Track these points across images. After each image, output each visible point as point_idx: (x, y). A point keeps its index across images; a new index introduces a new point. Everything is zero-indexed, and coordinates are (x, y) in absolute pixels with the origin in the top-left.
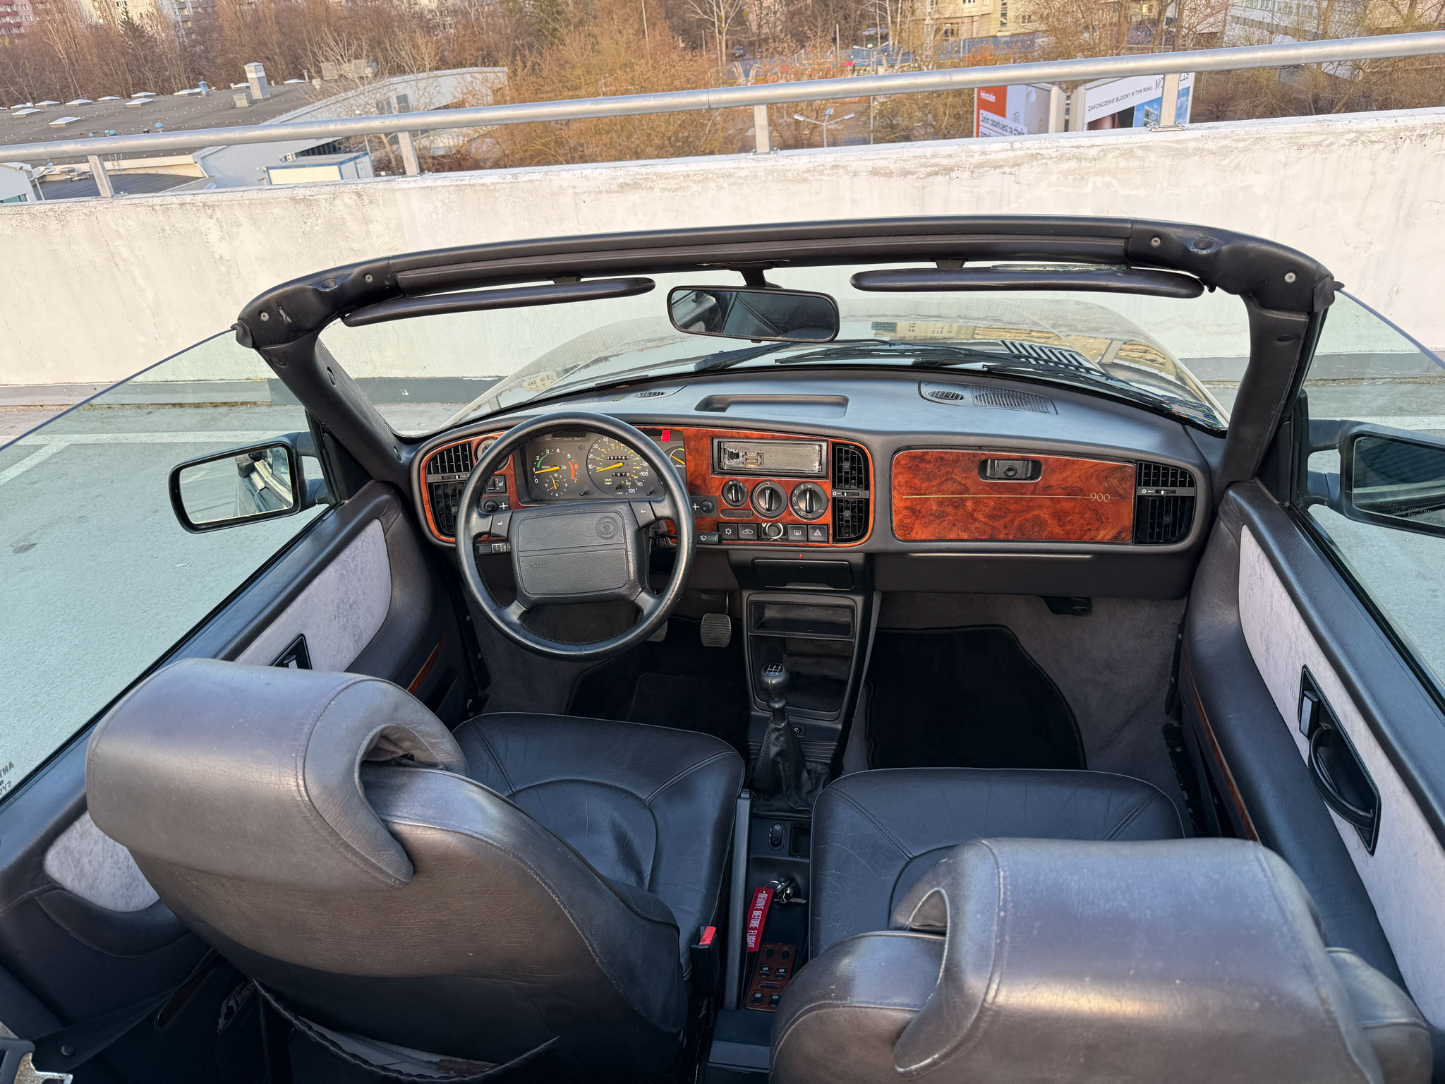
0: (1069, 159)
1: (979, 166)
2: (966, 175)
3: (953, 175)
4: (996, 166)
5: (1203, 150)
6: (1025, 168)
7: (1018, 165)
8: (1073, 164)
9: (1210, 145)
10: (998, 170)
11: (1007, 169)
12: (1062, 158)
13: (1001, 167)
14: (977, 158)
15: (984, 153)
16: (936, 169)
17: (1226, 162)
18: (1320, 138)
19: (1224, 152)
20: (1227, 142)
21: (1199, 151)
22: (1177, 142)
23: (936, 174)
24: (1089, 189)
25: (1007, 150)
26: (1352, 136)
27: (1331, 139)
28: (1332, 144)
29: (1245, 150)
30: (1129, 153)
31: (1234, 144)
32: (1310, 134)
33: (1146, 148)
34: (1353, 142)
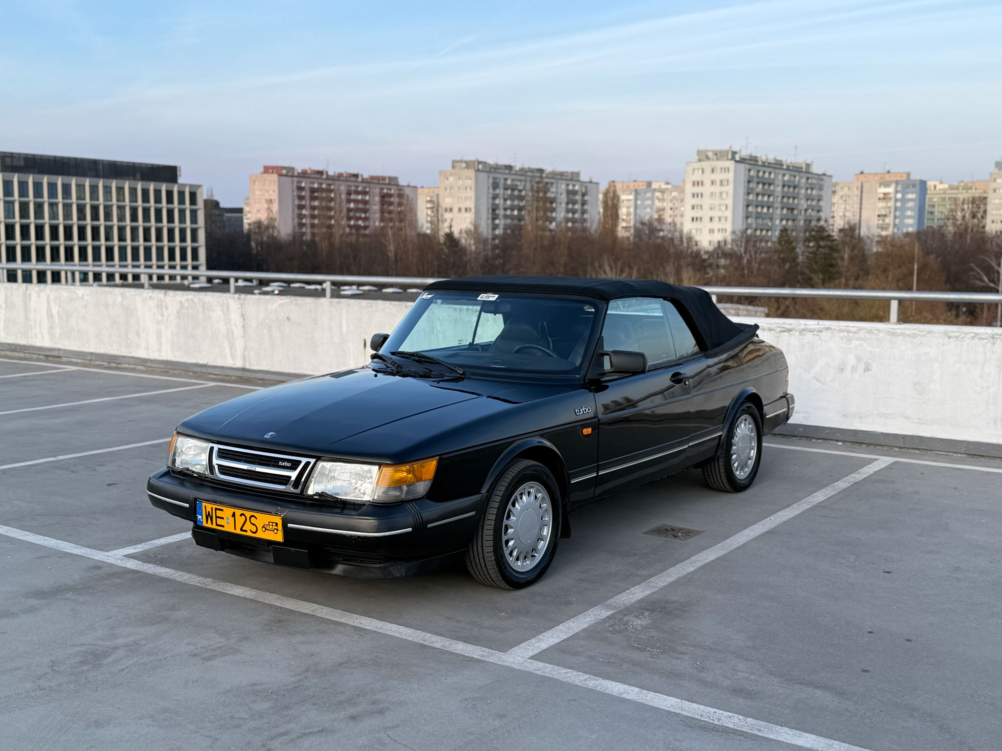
0: (843, 331)
1: (804, 330)
2: (797, 333)
3: (792, 333)
4: (811, 331)
5: (904, 334)
6: (824, 333)
7: (820, 331)
8: (845, 334)
9: (907, 332)
10: (812, 333)
11: (815, 333)
12: (840, 331)
13: (813, 331)
14: (802, 327)
15: (805, 325)
16: (784, 329)
17: (915, 340)
18: (958, 334)
19: (915, 336)
20: (915, 331)
21: (902, 334)
22: (893, 329)
23: (784, 331)
24: (853, 346)
25: (816, 325)
26: (973, 335)
27: (963, 335)
28: (963, 337)
29: (923, 336)
30: (870, 332)
31: (918, 333)
32: (953, 332)
33: (878, 330)
34: (973, 337)
